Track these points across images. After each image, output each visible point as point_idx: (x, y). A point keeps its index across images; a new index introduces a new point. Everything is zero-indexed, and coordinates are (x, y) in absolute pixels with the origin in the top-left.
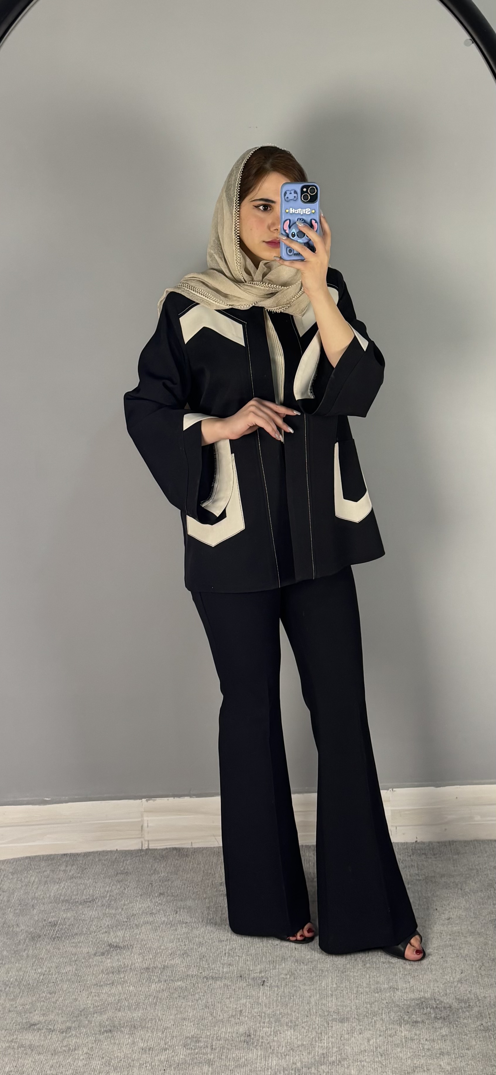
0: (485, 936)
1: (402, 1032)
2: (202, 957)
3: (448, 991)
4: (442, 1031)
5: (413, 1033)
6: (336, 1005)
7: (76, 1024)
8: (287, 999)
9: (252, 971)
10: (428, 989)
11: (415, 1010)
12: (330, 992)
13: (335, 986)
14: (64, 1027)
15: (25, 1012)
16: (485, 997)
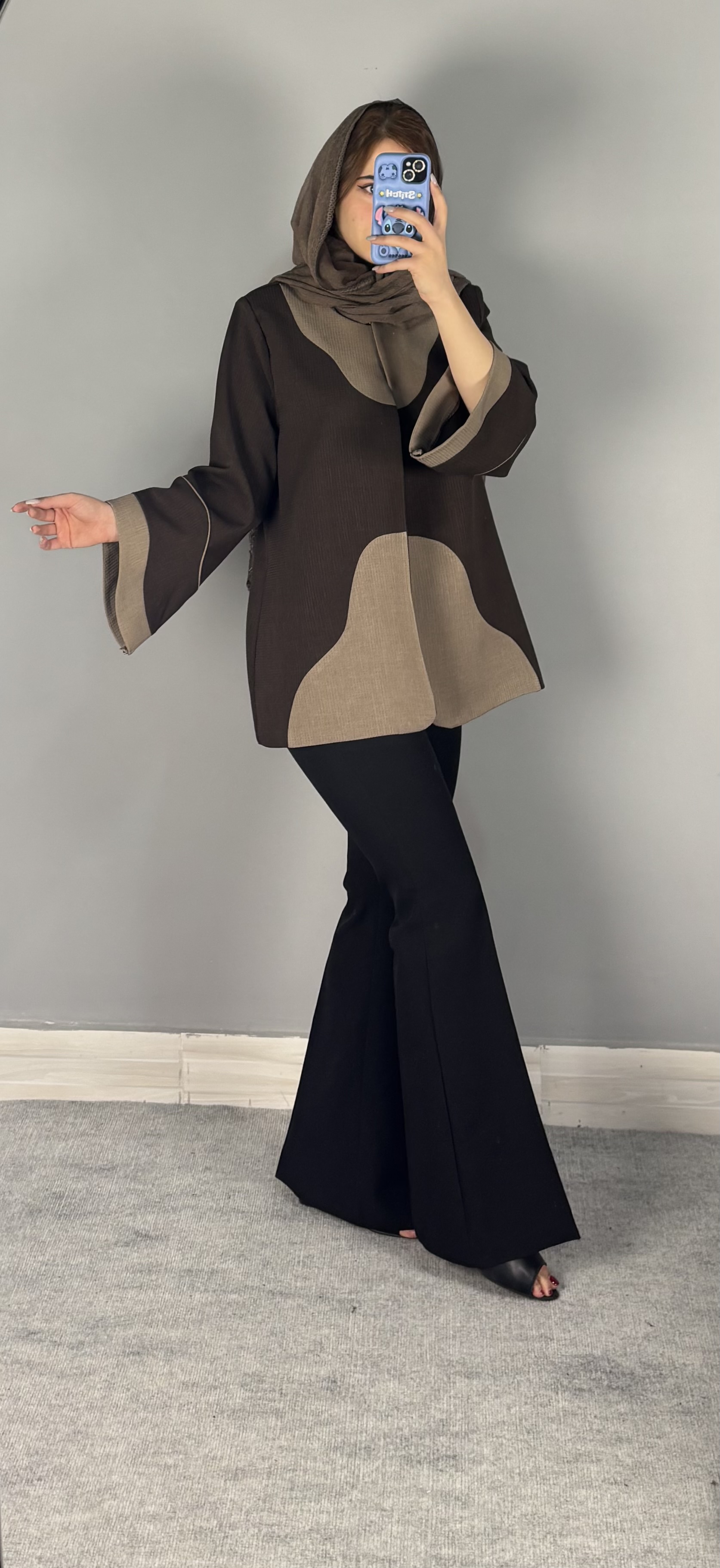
0: (685, 1277)
1: (559, 1401)
2: (266, 1264)
3: (628, 1350)
4: (619, 1407)
5: (576, 1405)
6: (461, 1352)
7: (91, 1338)
8: (388, 1335)
9: (337, 1289)
10: (598, 1345)
11: (578, 1373)
12: (451, 1332)
13: (458, 1325)
14: (74, 1341)
15: (21, 1314)
16: (684, 1364)
